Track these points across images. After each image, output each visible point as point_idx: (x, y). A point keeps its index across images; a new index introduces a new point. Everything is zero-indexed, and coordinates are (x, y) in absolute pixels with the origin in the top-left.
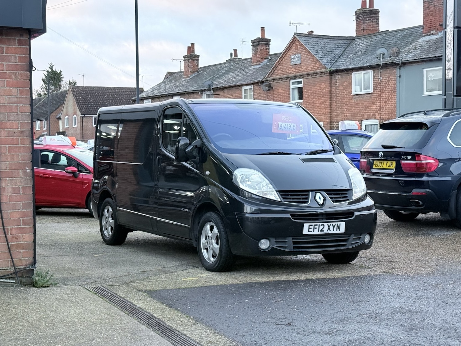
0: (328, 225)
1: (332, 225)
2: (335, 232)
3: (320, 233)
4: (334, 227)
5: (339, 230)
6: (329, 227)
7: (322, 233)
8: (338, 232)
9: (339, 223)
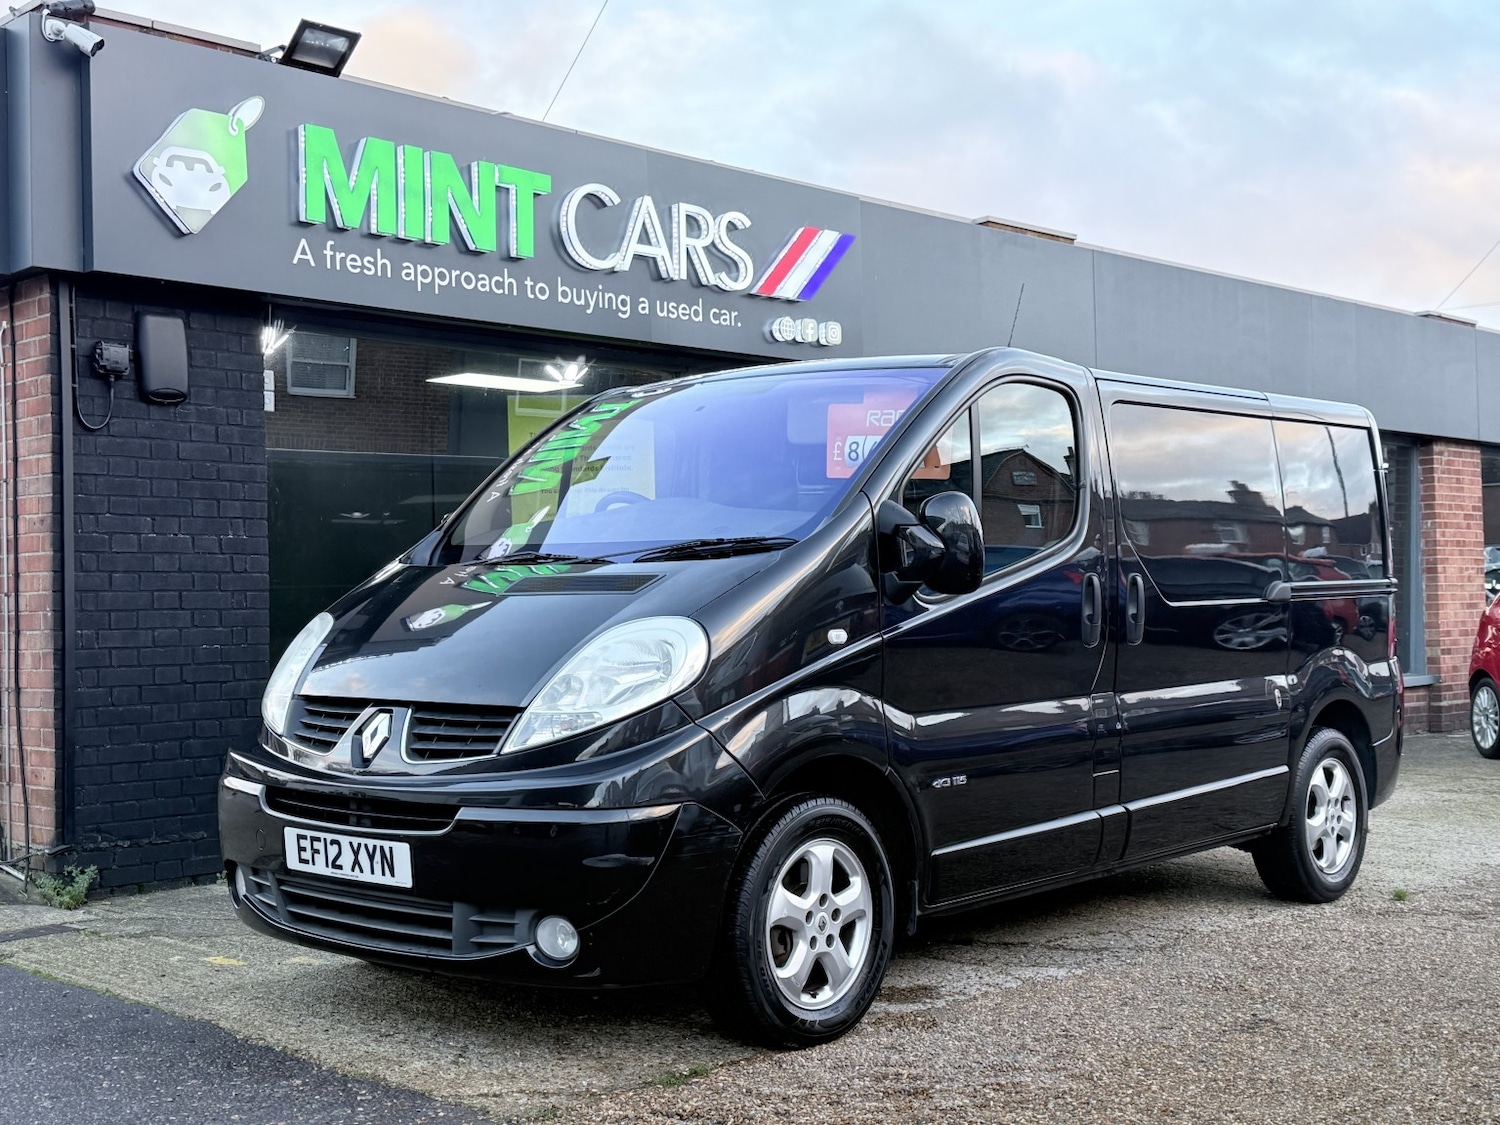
0: (351, 843)
1: (363, 850)
2: (378, 878)
3: (329, 872)
4: (371, 857)
5: (393, 875)
6: (356, 853)
7: (338, 874)
8: (388, 880)
9: (387, 844)
